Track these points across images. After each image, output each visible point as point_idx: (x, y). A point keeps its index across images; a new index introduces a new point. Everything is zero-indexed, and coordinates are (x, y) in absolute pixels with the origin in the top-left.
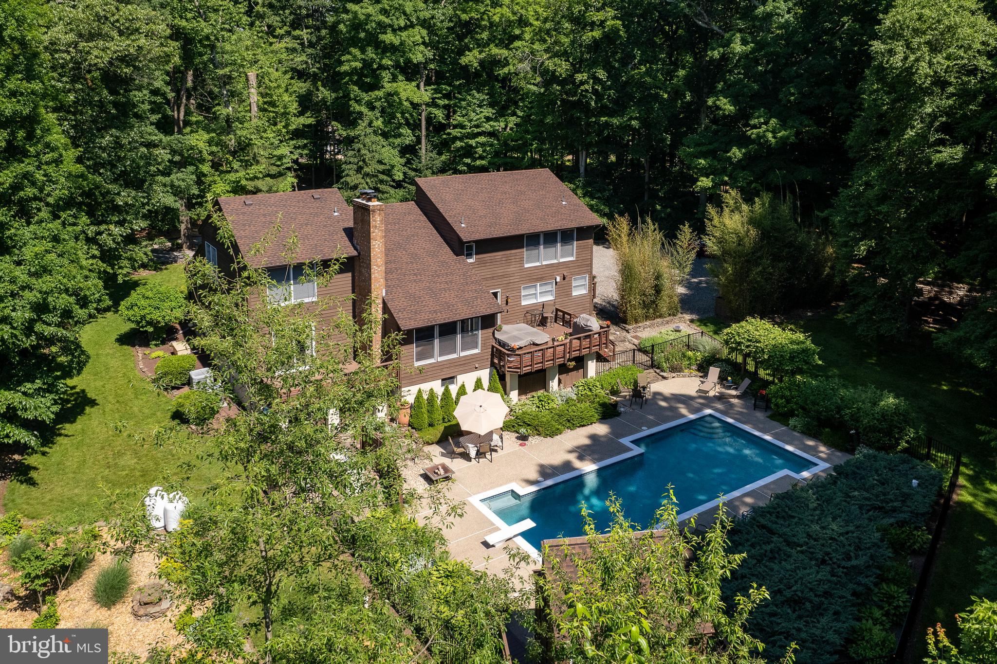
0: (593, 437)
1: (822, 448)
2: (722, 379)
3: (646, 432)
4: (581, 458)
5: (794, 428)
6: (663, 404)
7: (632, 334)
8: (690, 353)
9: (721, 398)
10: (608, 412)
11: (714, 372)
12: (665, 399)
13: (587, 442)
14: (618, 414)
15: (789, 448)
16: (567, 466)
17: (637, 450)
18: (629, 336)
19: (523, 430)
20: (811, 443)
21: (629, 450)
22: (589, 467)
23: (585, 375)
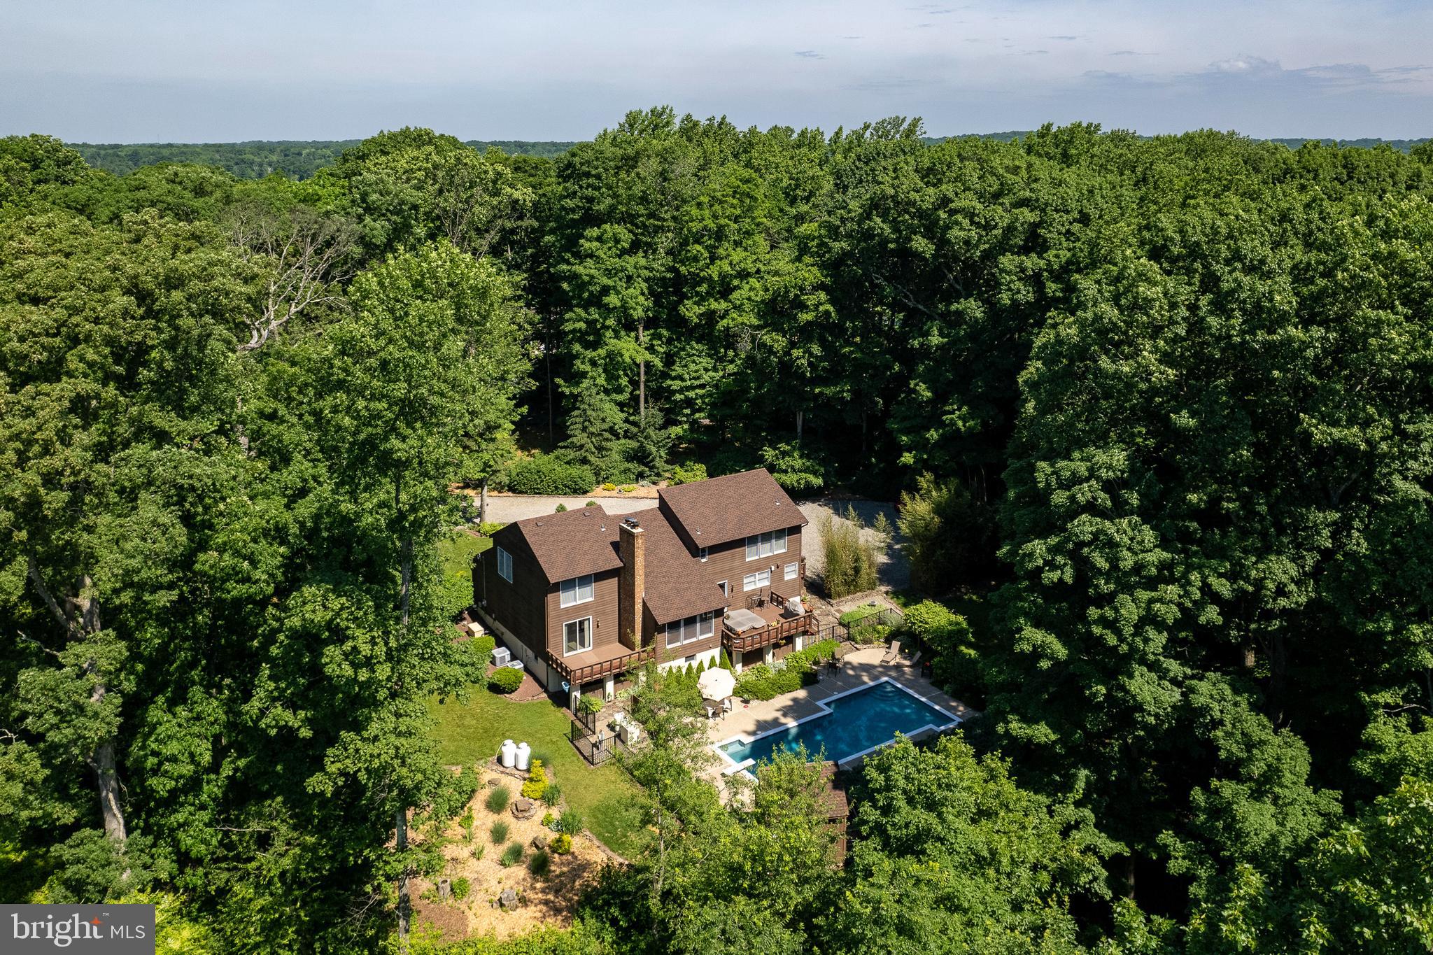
0: (795, 700)
1: (961, 708)
2: (901, 650)
3: (837, 696)
4: (785, 715)
5: (946, 693)
6: (851, 672)
7: (836, 607)
8: (880, 627)
9: (898, 667)
10: (809, 680)
11: (896, 645)
12: (853, 668)
13: (790, 703)
14: (817, 682)
15: (937, 707)
16: (775, 722)
17: (828, 711)
18: (833, 610)
19: (746, 696)
20: (954, 704)
21: (823, 710)
22: (791, 724)
23: (794, 650)
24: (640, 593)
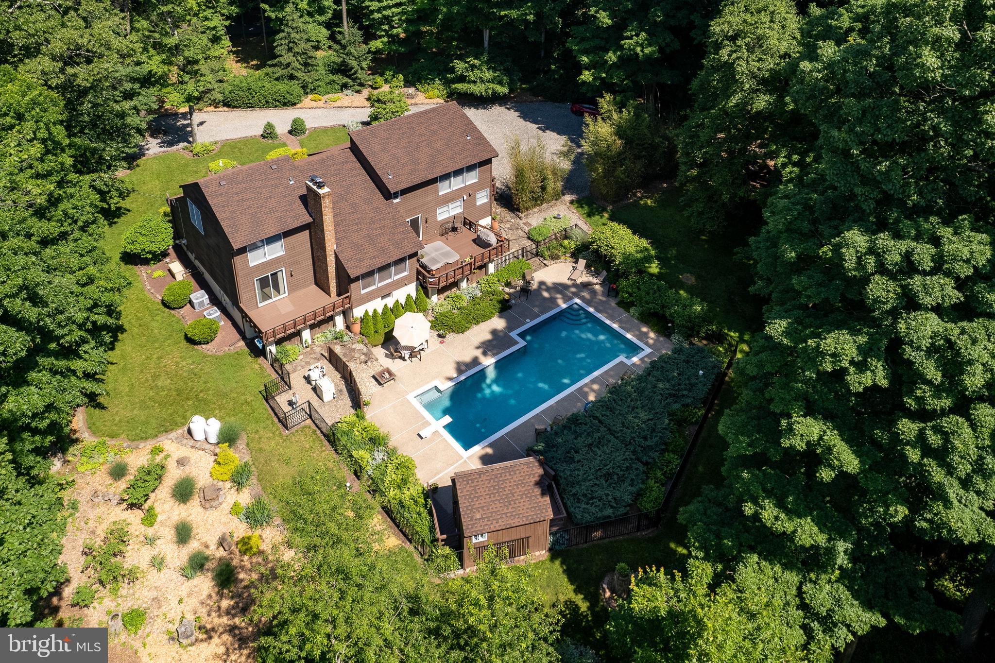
0: (493, 332)
1: (652, 335)
2: (588, 267)
3: (530, 324)
4: (485, 354)
5: (633, 316)
6: (546, 294)
7: (524, 220)
8: (566, 242)
9: (586, 286)
10: (504, 307)
11: (582, 262)
12: (547, 289)
13: (489, 337)
14: (510, 307)
15: (629, 336)
16: (475, 362)
17: (522, 343)
18: (521, 223)
19: (442, 332)
20: (645, 329)
21: (516, 343)
22: (489, 362)
23: (487, 273)
24: (331, 246)
